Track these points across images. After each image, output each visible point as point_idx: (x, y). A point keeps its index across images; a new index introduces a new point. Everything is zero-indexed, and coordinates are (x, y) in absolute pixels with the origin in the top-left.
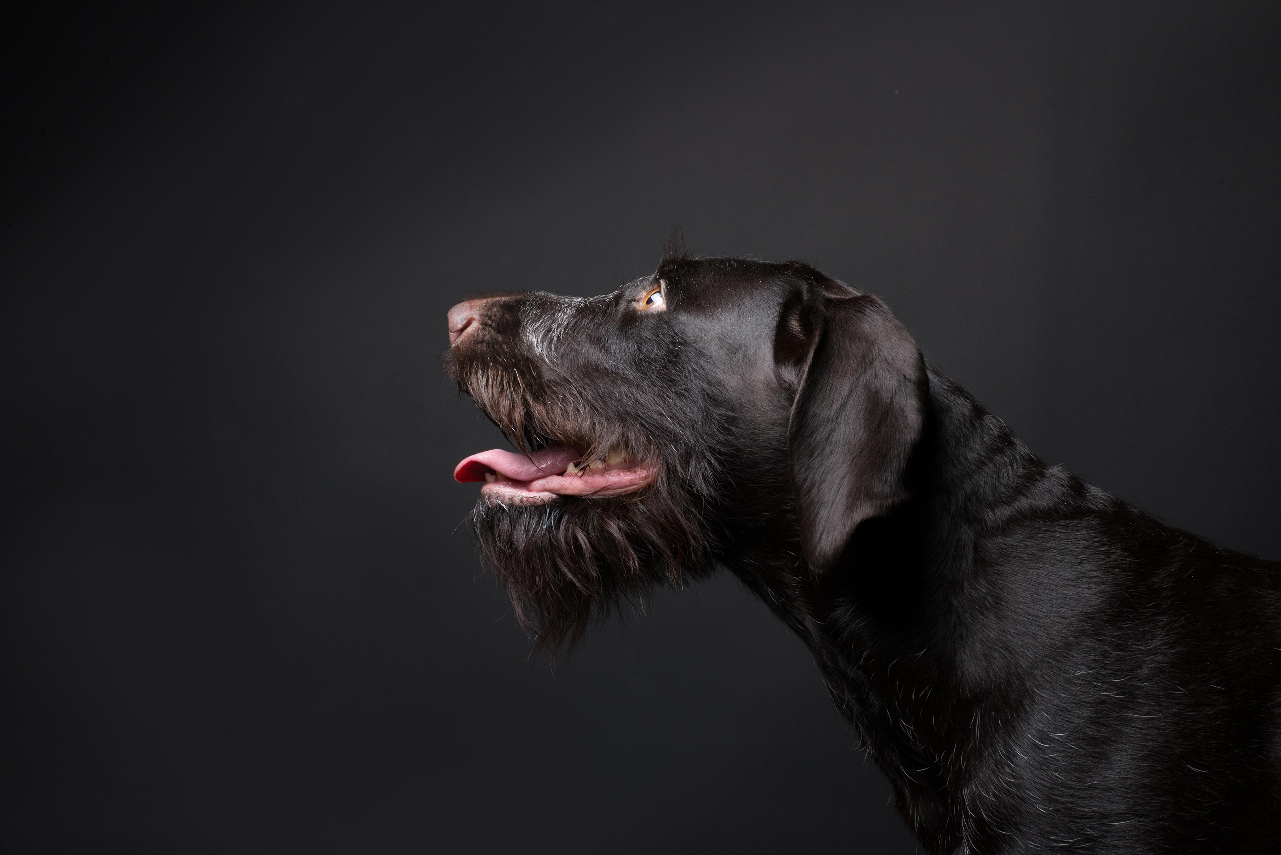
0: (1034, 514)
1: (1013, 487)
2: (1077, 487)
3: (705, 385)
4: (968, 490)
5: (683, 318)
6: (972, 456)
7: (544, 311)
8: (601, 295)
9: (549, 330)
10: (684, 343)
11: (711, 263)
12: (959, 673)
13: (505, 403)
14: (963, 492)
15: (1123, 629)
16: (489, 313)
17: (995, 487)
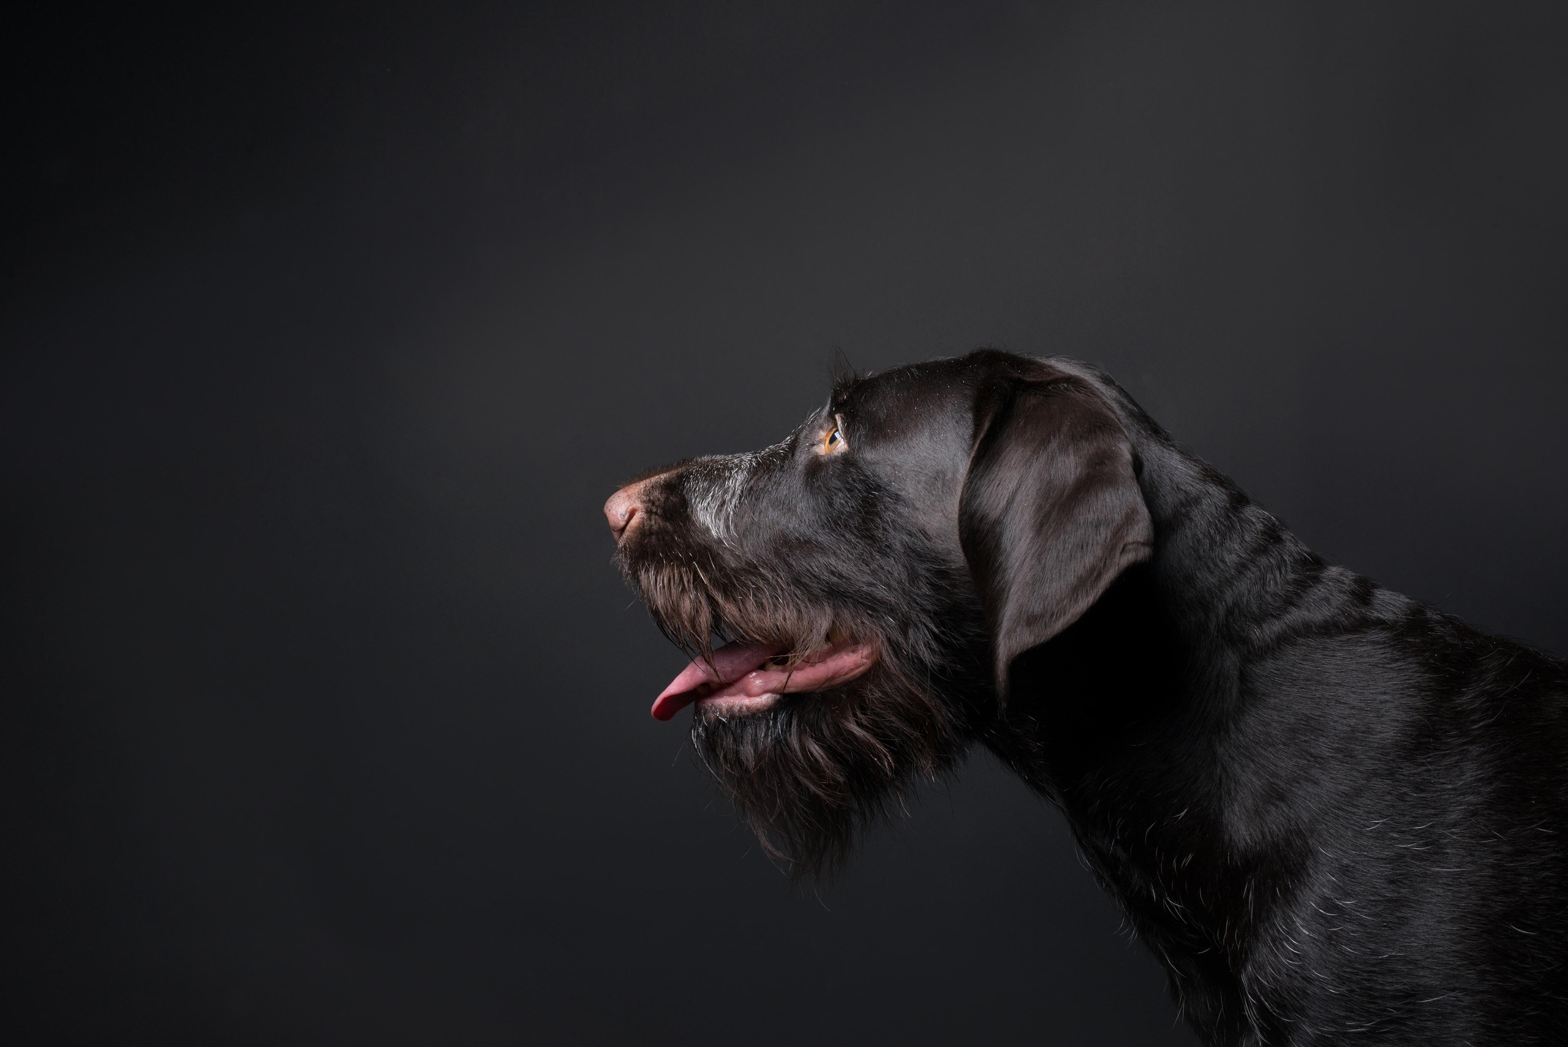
0: (1307, 630)
1: (1281, 596)
2: (1363, 594)
3: (906, 538)
4: (1230, 601)
5: (869, 455)
6: (1231, 559)
7: (712, 482)
8: (774, 445)
9: (723, 503)
10: (878, 488)
11: (888, 377)
12: (1226, 838)
13: (686, 605)
14: (1224, 603)
15: (1423, 764)
16: (652, 498)
17: (1261, 597)
